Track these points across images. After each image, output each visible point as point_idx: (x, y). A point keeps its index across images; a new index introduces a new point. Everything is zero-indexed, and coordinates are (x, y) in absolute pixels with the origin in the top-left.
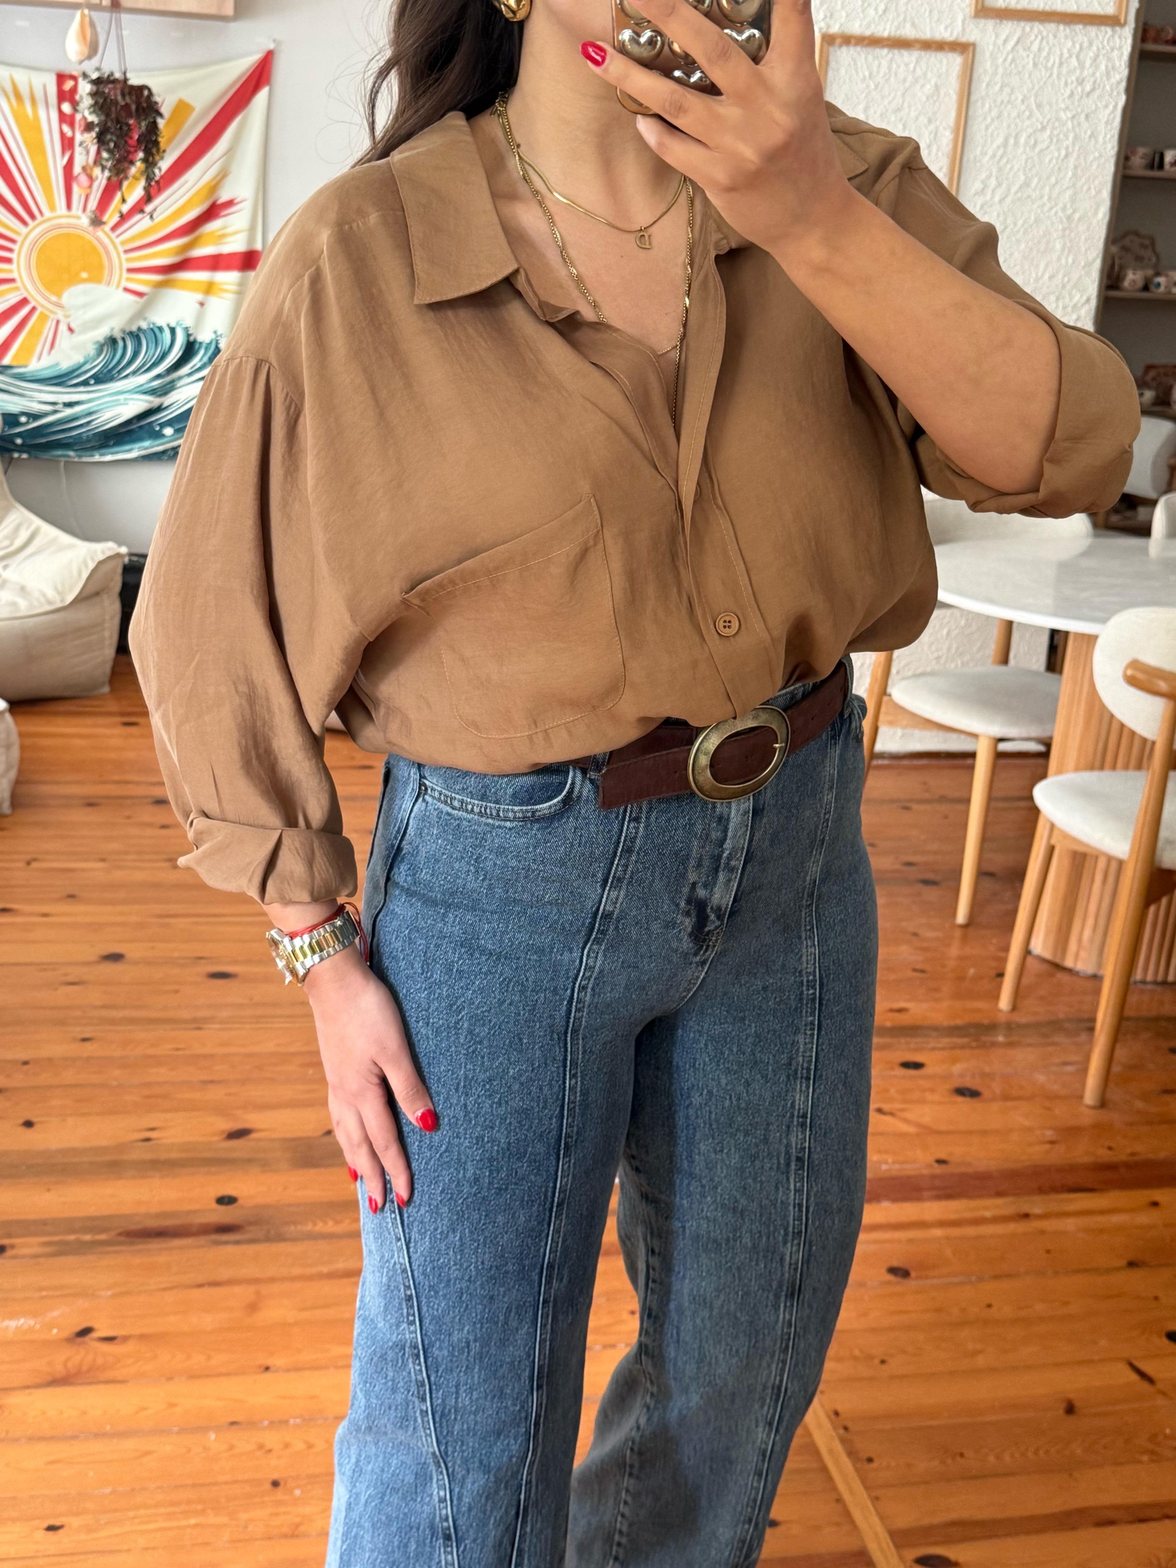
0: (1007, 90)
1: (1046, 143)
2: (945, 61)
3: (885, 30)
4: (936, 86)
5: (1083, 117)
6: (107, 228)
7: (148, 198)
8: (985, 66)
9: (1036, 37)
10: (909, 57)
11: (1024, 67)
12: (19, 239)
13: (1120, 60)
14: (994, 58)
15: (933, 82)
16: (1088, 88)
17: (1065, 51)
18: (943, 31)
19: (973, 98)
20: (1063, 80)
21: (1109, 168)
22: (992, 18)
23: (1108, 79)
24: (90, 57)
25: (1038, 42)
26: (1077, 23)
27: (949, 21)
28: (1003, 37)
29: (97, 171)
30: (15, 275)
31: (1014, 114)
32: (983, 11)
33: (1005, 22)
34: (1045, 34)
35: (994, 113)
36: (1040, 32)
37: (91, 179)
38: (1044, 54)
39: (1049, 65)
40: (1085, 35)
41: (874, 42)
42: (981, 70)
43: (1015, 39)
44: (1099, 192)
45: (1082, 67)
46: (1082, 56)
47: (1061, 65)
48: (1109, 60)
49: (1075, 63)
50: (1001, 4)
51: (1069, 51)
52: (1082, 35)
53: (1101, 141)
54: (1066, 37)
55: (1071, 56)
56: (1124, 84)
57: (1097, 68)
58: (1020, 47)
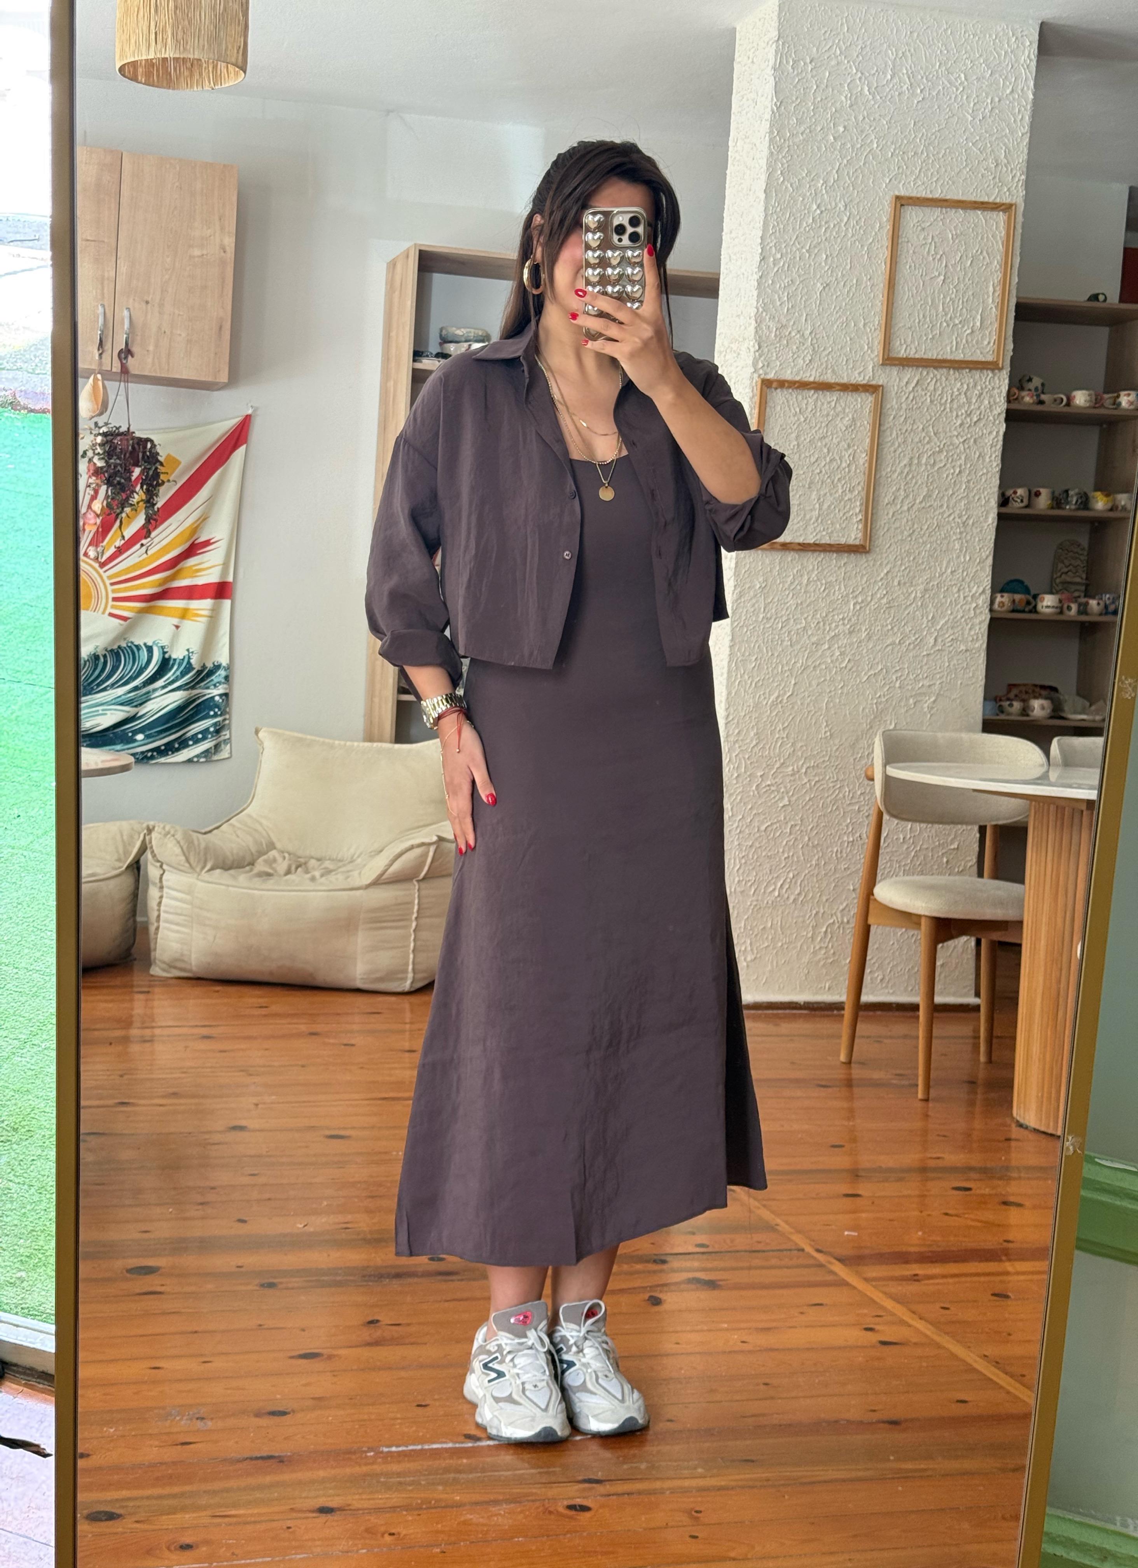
0: (909, 421)
1: (943, 462)
2: (859, 400)
3: (811, 376)
4: (854, 419)
5: (971, 441)
8: (892, 403)
10: (831, 397)
11: (922, 403)
13: (1000, 396)
14: (898, 397)
15: (850, 416)
16: (975, 419)
17: (955, 390)
18: (857, 376)
19: (884, 427)
20: (955, 414)
22: (896, 366)
23: (990, 412)
24: (100, 413)
25: (933, 383)
26: (962, 369)
27: (861, 370)
28: (905, 380)
31: (916, 439)
32: (890, 360)
33: (906, 368)
34: (938, 377)
35: (900, 439)
36: (934, 376)
38: (938, 393)
39: (943, 401)
40: (971, 377)
41: (802, 385)
42: (888, 406)
43: (915, 382)
44: (987, 502)
45: (969, 403)
46: (968, 394)
47: (952, 401)
48: (991, 396)
49: (963, 399)
50: (902, 354)
51: (958, 390)
52: (968, 378)
53: (987, 460)
54: (956, 379)
55: (960, 394)
56: (1004, 415)
57: (981, 403)
58: (919, 388)
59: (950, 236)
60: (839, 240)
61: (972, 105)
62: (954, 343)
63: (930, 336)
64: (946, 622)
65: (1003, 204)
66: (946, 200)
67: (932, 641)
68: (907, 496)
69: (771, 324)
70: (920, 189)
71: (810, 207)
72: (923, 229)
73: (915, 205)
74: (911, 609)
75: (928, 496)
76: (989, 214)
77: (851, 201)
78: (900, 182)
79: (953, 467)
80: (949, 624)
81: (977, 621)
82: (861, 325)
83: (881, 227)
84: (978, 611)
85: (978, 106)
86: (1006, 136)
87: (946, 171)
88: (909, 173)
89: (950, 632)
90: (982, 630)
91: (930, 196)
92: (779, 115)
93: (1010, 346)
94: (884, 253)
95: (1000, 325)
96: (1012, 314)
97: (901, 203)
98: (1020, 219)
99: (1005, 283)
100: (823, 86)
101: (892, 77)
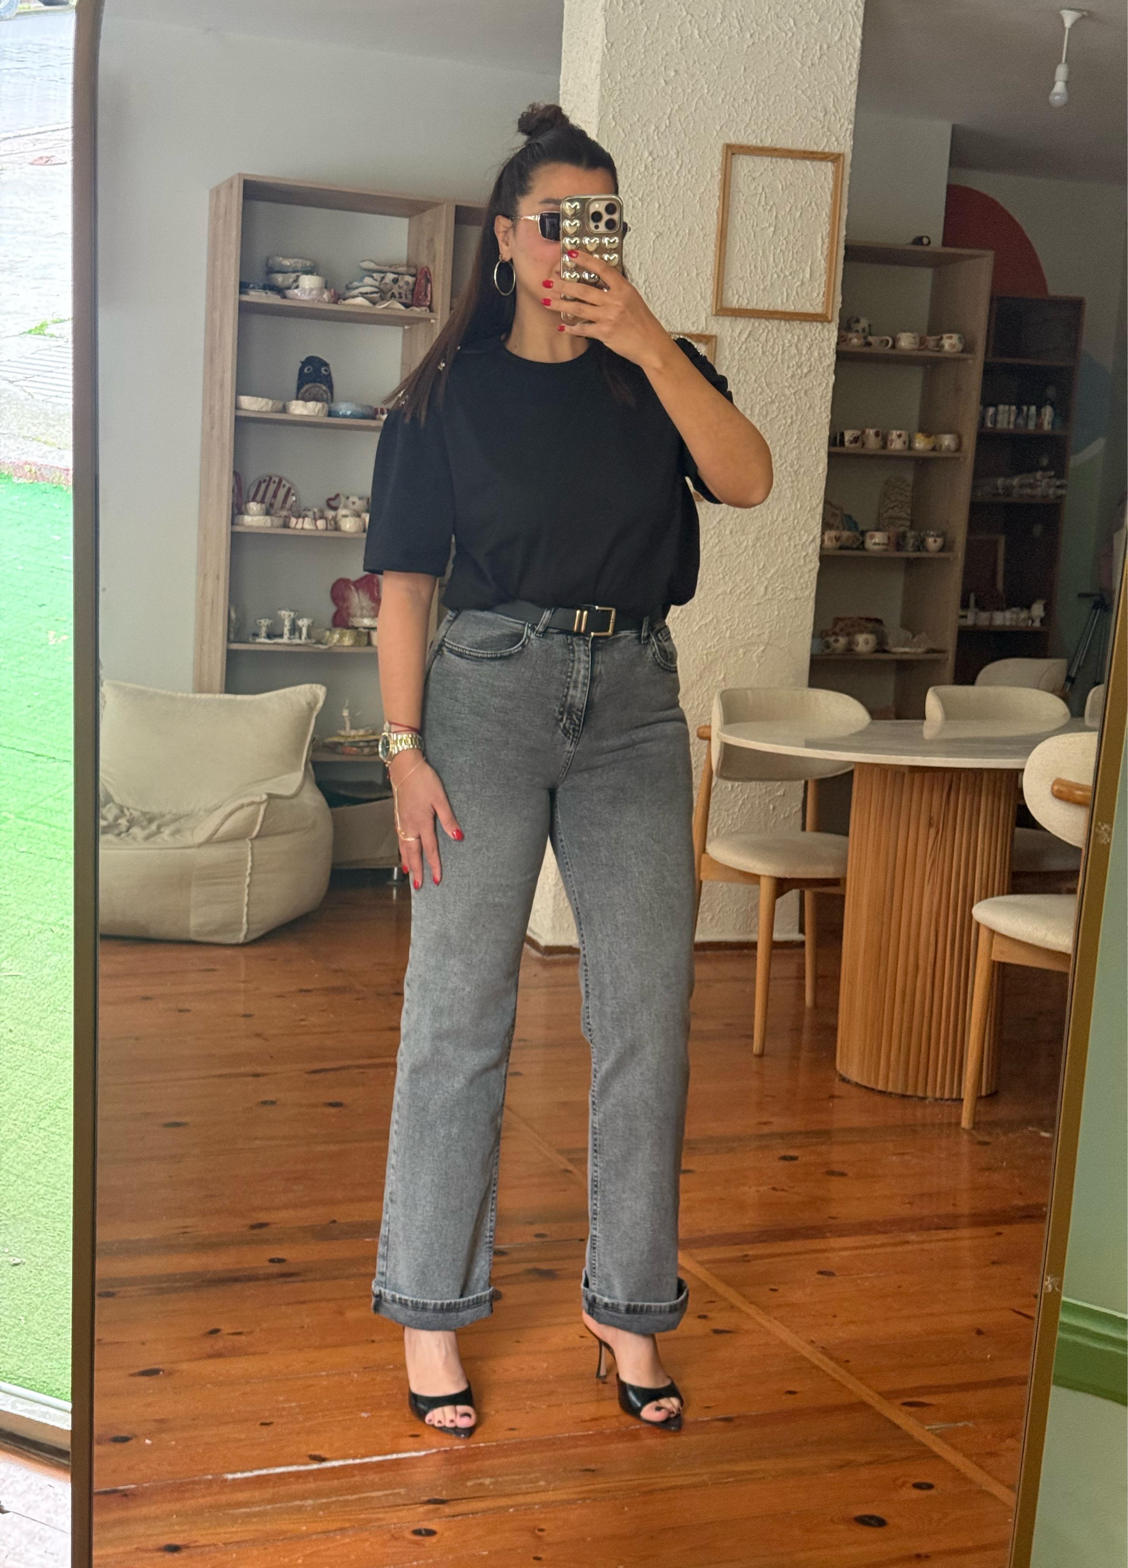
0: (742, 372)
1: (776, 413)
5: (802, 394)
8: (725, 354)
9: (764, 330)
11: (755, 354)
13: (829, 349)
14: (731, 349)
16: (805, 371)
17: (786, 341)
18: (690, 325)
20: (786, 364)
21: (826, 433)
22: (729, 316)
23: (821, 363)
25: (765, 334)
26: (793, 320)
27: (694, 319)
28: (738, 331)
31: (751, 390)
32: (722, 311)
33: (739, 319)
34: (770, 328)
36: (767, 327)
38: (770, 344)
39: (775, 352)
40: (801, 329)
42: (722, 357)
43: (747, 332)
44: (818, 451)
45: (801, 354)
46: (799, 345)
47: (784, 352)
48: (820, 348)
49: (793, 351)
50: (735, 304)
51: (789, 341)
52: (798, 329)
53: (818, 411)
54: (787, 331)
55: (791, 346)
56: (833, 367)
57: (812, 353)
58: (751, 338)
59: (780, 187)
60: (671, 189)
61: (801, 51)
62: (785, 294)
63: (762, 287)
64: (777, 571)
65: (832, 154)
66: (776, 150)
67: (762, 589)
70: (751, 138)
71: (642, 155)
72: (754, 179)
73: (746, 153)
74: (742, 558)
76: (817, 164)
77: (683, 148)
78: (730, 130)
79: (785, 418)
80: (780, 573)
81: (806, 570)
82: (694, 274)
83: (712, 176)
84: (808, 560)
85: (806, 53)
86: (834, 84)
87: (776, 119)
88: (739, 121)
89: (780, 580)
90: (811, 578)
91: (761, 145)
92: (611, 58)
93: (839, 299)
94: (715, 203)
95: (829, 277)
96: (840, 267)
97: (732, 151)
98: (848, 170)
99: (832, 235)
100: (653, 29)
101: (721, 23)
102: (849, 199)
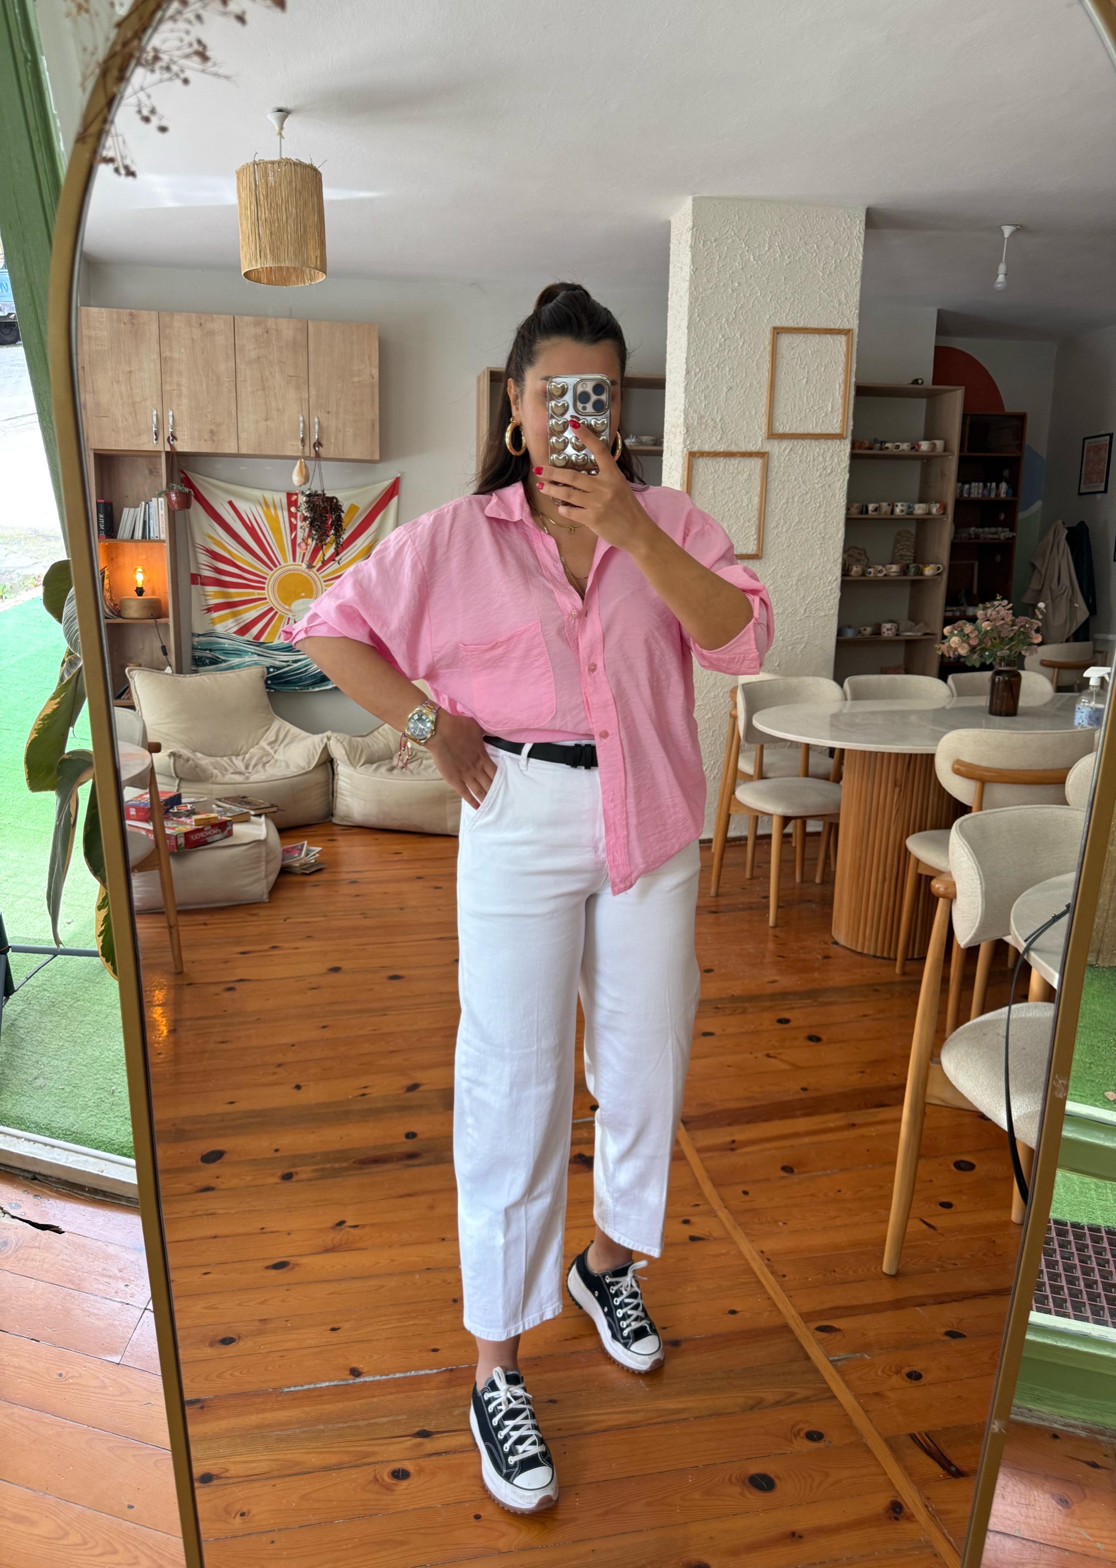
0: (786, 475)
1: (808, 501)
2: (753, 462)
3: (721, 448)
4: (750, 475)
5: (827, 486)
6: (315, 570)
7: (337, 553)
8: (774, 464)
9: (800, 446)
10: (734, 461)
11: (795, 462)
12: (268, 577)
13: (844, 457)
14: (778, 460)
15: (747, 473)
16: (829, 471)
17: (815, 453)
18: (751, 447)
19: (769, 480)
20: (816, 468)
21: (843, 512)
22: (777, 439)
23: (839, 465)
24: (305, 483)
25: (802, 449)
26: (820, 439)
27: (754, 442)
28: (783, 448)
29: (310, 540)
30: (266, 596)
31: (790, 487)
32: (772, 435)
33: (783, 440)
34: (804, 445)
35: (781, 487)
36: (802, 444)
37: (307, 544)
38: (804, 455)
39: (808, 460)
40: (826, 444)
41: (716, 454)
42: (772, 466)
43: (789, 449)
44: (838, 524)
45: (825, 461)
46: (824, 454)
47: (814, 460)
48: (839, 456)
49: (821, 459)
50: (781, 431)
51: (817, 453)
52: (824, 445)
54: (816, 445)
55: (819, 455)
56: (848, 468)
57: (833, 461)
58: (792, 453)
59: (810, 352)
60: (737, 358)
61: (822, 265)
62: (815, 422)
63: (799, 419)
64: (812, 599)
65: (845, 330)
66: (806, 329)
68: (785, 523)
69: (695, 415)
70: (790, 321)
71: (717, 337)
72: (793, 348)
73: (787, 332)
75: (800, 522)
76: (835, 337)
77: (744, 331)
78: (776, 318)
79: (815, 503)
80: (814, 601)
82: (753, 413)
83: (765, 348)
85: (826, 266)
86: (845, 284)
87: (806, 309)
88: (782, 312)
89: (814, 605)
91: (797, 326)
92: (695, 278)
93: (851, 423)
94: (767, 365)
95: (844, 409)
96: (852, 402)
97: (778, 331)
98: (856, 339)
99: (846, 382)
100: (723, 257)
101: (769, 249)
102: (857, 358)
